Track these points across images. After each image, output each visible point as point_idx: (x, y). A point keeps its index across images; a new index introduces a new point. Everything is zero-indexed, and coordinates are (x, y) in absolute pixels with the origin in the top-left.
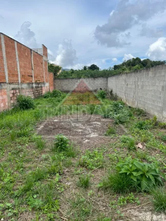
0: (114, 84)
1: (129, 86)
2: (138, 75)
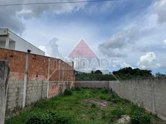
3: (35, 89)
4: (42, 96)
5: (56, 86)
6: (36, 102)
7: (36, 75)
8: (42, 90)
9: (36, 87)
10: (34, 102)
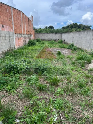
0: (66, 37)
1: (75, 38)
2: (80, 33)
3: (3, 39)
4: (10, 46)
5: (21, 37)
6: (6, 51)
7: (1, 25)
8: (10, 41)
9: (4, 38)
10: (5, 51)
